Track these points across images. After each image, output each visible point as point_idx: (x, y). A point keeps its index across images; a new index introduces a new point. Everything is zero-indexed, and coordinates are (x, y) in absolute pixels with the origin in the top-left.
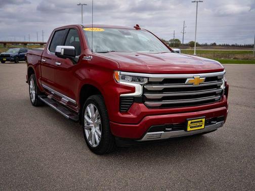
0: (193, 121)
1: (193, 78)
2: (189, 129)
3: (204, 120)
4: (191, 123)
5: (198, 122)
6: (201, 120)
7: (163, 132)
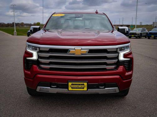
0: (73, 83)
1: (74, 49)
2: (70, 89)
3: (86, 84)
4: (72, 84)
5: (79, 84)
6: (82, 83)
7: (50, 88)
